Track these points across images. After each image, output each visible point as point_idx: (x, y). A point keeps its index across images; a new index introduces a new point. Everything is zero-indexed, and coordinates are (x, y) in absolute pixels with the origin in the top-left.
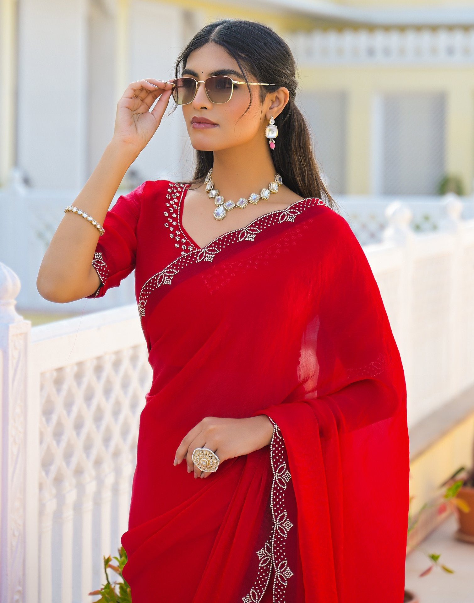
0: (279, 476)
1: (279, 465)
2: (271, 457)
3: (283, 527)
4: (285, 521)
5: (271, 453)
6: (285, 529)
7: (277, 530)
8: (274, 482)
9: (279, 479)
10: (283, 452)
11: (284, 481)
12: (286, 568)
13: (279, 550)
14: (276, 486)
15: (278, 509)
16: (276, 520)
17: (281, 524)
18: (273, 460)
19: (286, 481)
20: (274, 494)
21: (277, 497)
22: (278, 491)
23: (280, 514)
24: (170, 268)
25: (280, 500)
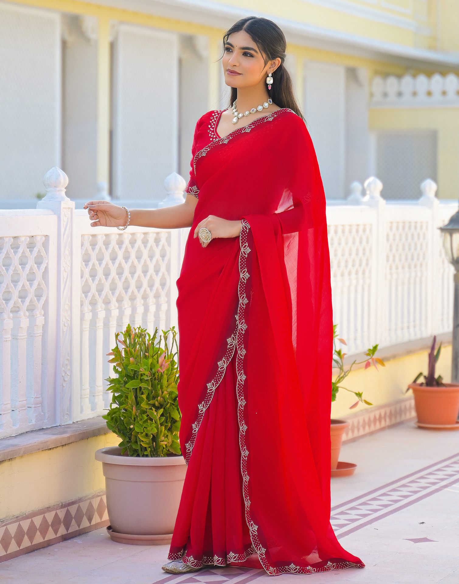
0: (244, 250)
1: (244, 244)
2: (240, 239)
3: (245, 277)
4: (246, 274)
5: (240, 237)
6: (246, 278)
7: (241, 278)
8: (241, 253)
9: (243, 251)
10: (246, 237)
11: (246, 253)
12: (245, 298)
13: (242, 289)
14: (242, 255)
15: (242, 267)
16: (241, 273)
17: (243, 275)
18: (241, 241)
19: (247, 253)
20: (241, 259)
21: (242, 261)
22: (243, 258)
23: (243, 270)
24: (207, 148)
25: (244, 262)
